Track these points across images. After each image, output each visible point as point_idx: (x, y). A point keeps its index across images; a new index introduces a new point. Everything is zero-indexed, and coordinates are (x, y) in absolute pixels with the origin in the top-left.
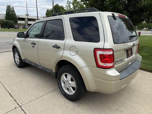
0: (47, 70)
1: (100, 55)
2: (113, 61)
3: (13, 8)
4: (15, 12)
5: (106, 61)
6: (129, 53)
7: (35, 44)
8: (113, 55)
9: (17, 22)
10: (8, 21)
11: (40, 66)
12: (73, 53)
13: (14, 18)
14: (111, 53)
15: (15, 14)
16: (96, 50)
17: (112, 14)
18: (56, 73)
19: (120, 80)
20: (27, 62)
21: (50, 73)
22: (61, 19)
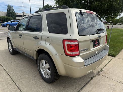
0: (30, 57)
1: (67, 45)
2: (79, 50)
3: (12, 7)
4: (14, 10)
5: (73, 50)
6: (96, 43)
7: (21, 36)
8: (78, 45)
9: (16, 18)
10: (8, 17)
11: (26, 54)
12: (48, 43)
13: (13, 15)
14: (77, 43)
15: (14, 12)
16: (64, 40)
17: (80, 10)
18: (37, 60)
19: (85, 66)
20: (17, 50)
21: (33, 60)
22: (40, 15)
